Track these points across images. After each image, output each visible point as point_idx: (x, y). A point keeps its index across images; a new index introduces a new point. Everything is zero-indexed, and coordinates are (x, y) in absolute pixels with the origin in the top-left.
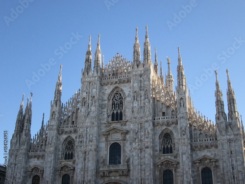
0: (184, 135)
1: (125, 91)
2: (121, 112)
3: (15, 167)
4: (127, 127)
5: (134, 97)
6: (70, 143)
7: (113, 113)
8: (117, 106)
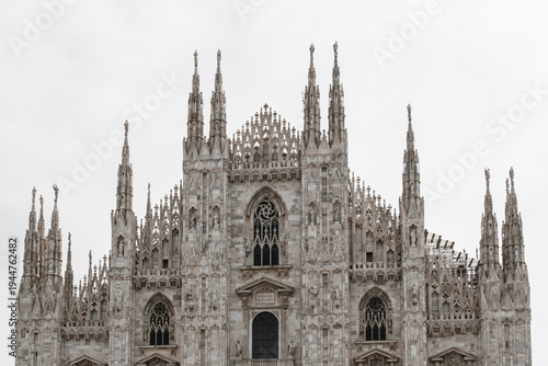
0: (415, 304)
1: (285, 199)
2: (275, 246)
3: (35, 360)
4: (290, 280)
5: (310, 215)
6: (160, 309)
7: (258, 247)
8: (266, 231)
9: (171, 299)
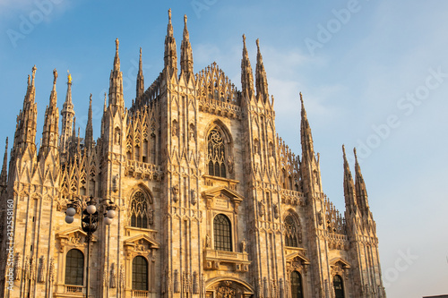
2: (223, 165)
5: (255, 147)
6: (139, 197)
7: (211, 162)
8: (217, 152)
9: (151, 190)
